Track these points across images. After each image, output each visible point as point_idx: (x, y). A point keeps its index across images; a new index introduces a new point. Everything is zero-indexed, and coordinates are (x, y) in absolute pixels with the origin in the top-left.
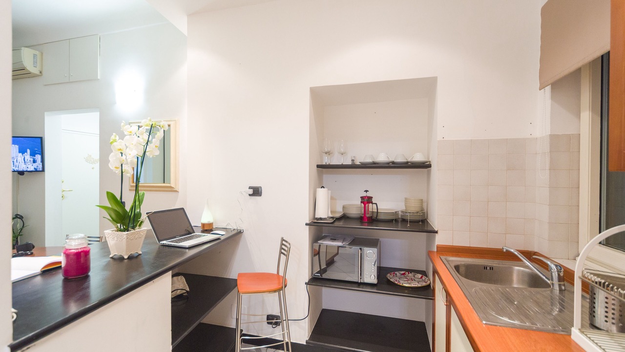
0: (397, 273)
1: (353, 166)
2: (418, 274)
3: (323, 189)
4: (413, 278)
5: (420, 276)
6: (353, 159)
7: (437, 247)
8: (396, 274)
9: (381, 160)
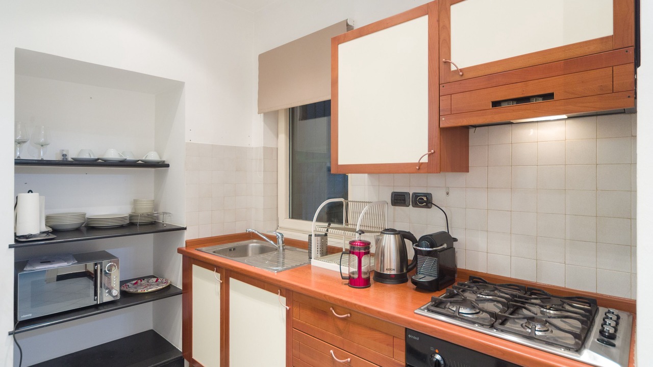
0: (128, 284)
1: (64, 163)
2: (152, 279)
3: (30, 193)
4: (148, 283)
5: (155, 280)
6: (64, 153)
7: (186, 242)
8: (128, 286)
9: (111, 157)
